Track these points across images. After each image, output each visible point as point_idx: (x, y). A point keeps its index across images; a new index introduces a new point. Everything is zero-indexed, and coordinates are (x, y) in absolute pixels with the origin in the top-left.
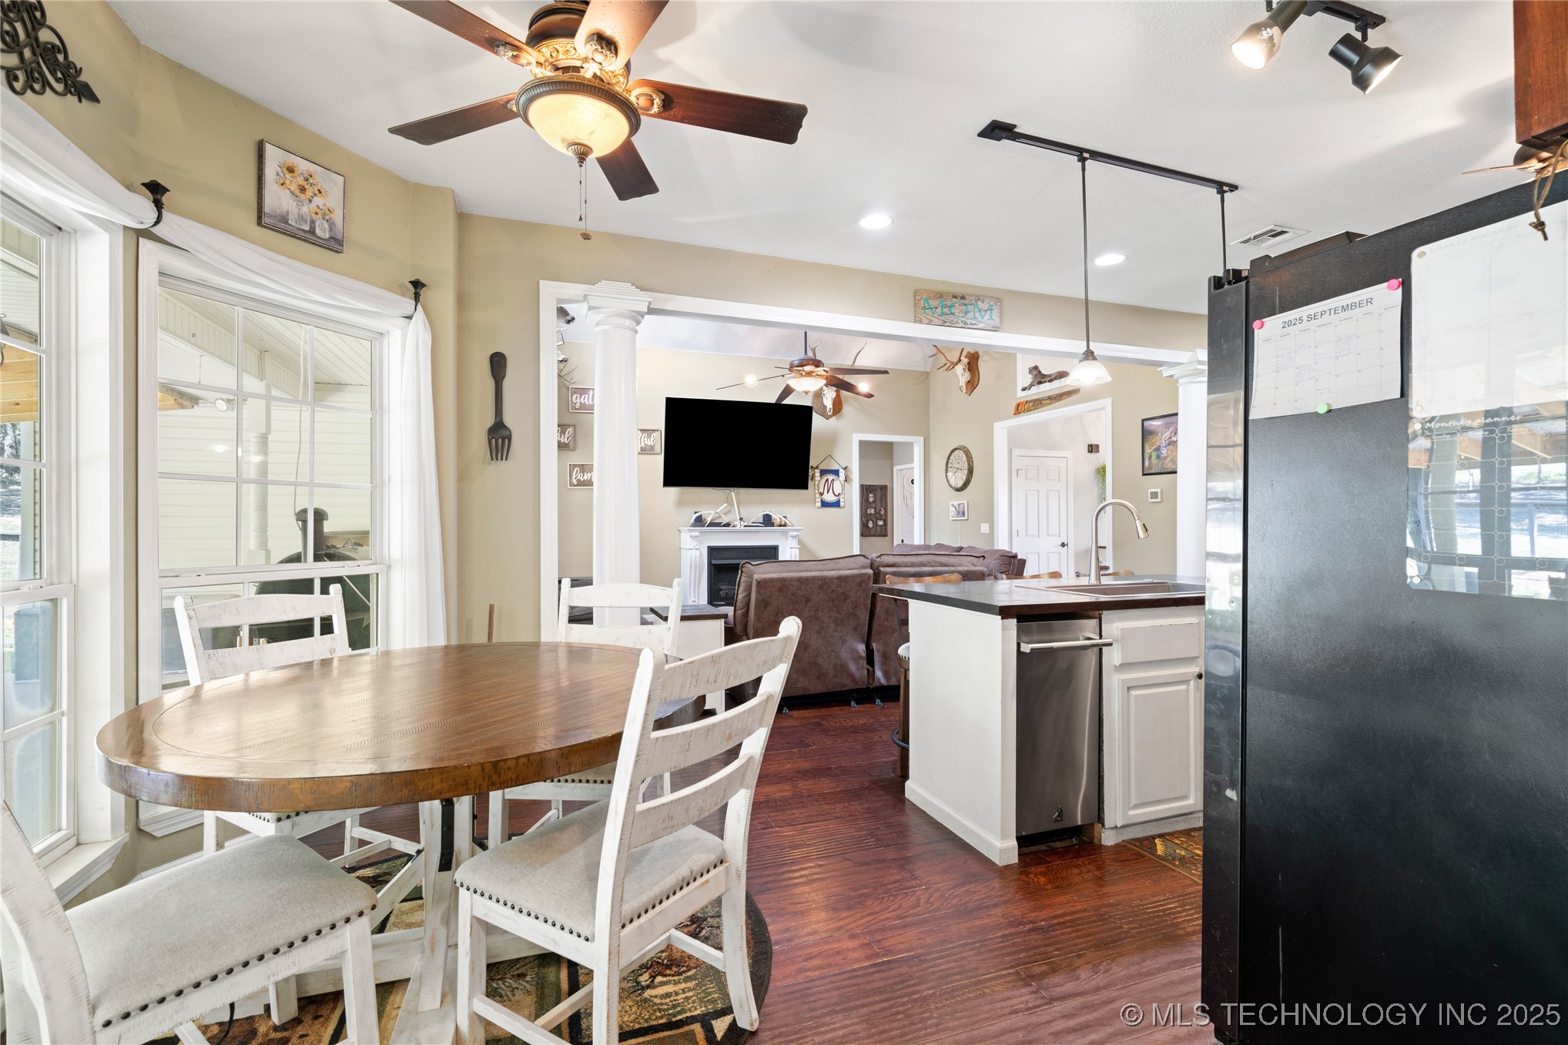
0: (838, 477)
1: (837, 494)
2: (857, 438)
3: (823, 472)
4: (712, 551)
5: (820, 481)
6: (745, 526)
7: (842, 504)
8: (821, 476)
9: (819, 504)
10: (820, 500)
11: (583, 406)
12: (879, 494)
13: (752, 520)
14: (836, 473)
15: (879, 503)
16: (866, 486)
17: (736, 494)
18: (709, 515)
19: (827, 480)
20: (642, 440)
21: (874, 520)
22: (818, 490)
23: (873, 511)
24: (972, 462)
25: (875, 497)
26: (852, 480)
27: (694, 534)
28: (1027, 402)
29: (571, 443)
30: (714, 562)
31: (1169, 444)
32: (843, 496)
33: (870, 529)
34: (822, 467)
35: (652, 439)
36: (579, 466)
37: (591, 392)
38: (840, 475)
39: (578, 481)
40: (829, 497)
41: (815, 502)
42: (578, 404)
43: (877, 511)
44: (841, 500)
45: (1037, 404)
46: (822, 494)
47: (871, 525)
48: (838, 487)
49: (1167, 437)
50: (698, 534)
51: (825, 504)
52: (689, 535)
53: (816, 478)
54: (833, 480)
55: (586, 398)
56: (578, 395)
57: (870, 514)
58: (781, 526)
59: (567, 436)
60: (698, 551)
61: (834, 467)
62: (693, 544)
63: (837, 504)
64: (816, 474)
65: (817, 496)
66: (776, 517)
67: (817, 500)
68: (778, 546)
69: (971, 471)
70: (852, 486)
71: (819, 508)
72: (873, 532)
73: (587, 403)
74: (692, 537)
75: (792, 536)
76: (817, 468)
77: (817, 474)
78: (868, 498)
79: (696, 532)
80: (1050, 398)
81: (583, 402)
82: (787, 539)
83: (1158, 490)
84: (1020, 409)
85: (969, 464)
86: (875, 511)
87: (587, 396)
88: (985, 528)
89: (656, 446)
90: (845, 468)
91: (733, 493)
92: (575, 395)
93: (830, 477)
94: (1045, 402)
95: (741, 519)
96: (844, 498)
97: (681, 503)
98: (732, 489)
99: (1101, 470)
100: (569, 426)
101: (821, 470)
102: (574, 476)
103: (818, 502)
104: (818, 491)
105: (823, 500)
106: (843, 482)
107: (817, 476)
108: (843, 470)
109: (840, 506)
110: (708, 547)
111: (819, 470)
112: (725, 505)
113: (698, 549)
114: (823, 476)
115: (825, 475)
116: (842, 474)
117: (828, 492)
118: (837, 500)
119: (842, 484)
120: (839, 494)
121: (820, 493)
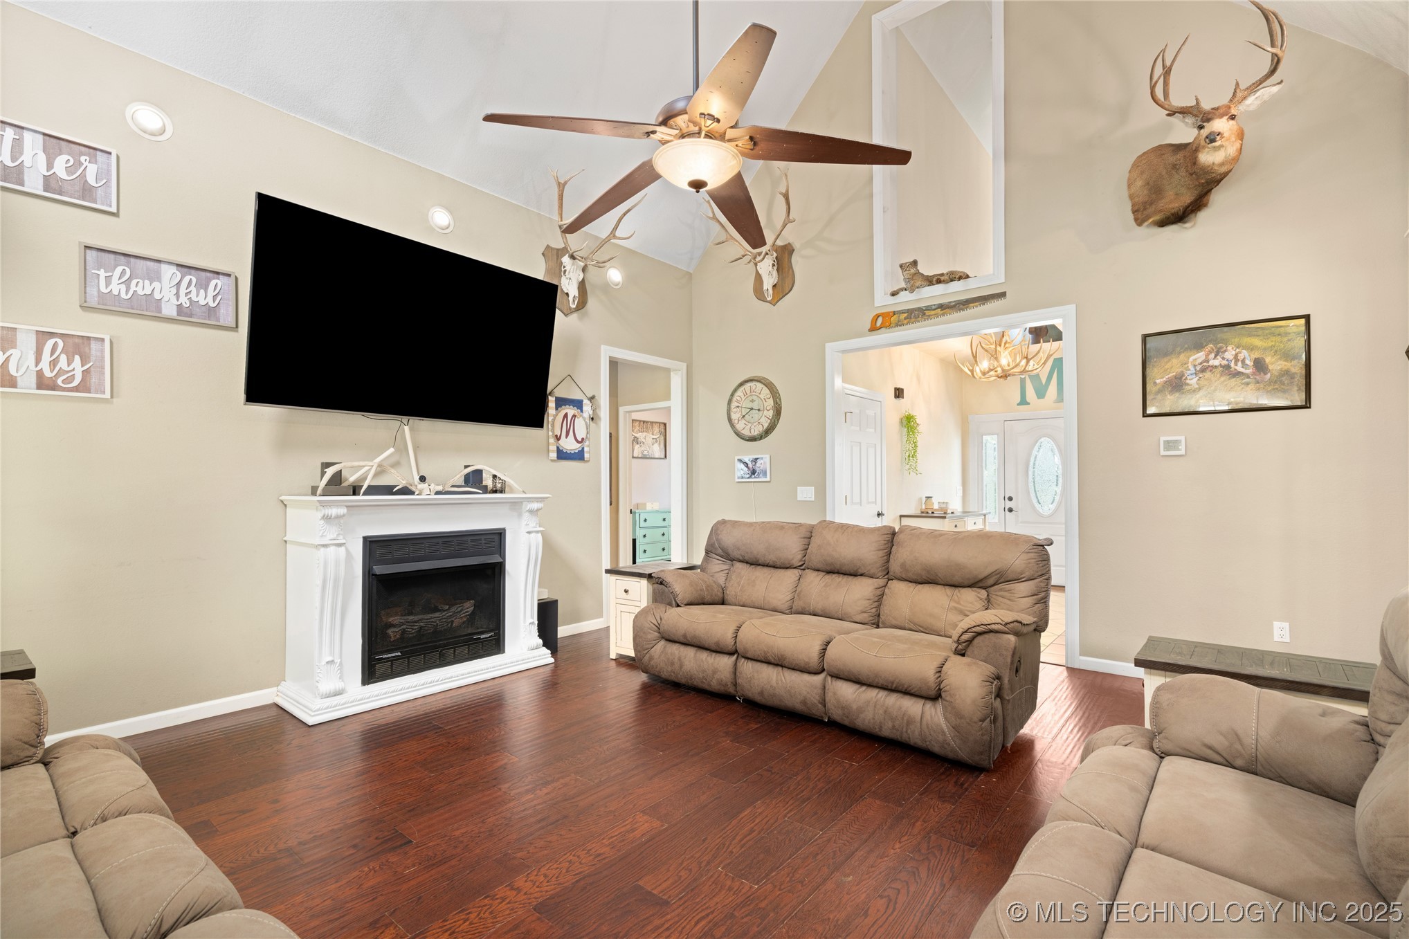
0: (582, 411)
1: (580, 440)
2: (607, 352)
3: (561, 402)
4: (374, 547)
5: (555, 416)
6: (438, 493)
7: (586, 456)
8: (557, 409)
9: (554, 455)
10: (556, 448)
13: (452, 482)
14: (578, 404)
17: (411, 430)
18: (359, 469)
19: (566, 416)
20: (183, 290)
22: (553, 432)
24: (780, 399)
26: (600, 419)
27: (334, 511)
28: (894, 313)
30: (379, 570)
31: (1203, 370)
32: (587, 443)
34: (562, 394)
35: (211, 293)
38: (585, 408)
40: (569, 445)
41: (548, 451)
44: (585, 449)
45: (916, 315)
46: (558, 438)
48: (580, 428)
49: (1200, 361)
50: (343, 511)
51: (562, 455)
52: (320, 515)
53: (553, 412)
54: (574, 416)
58: (495, 492)
60: (343, 549)
61: (577, 396)
62: (331, 533)
63: (579, 456)
64: (554, 405)
65: (552, 440)
67: (550, 448)
68: (504, 530)
69: (778, 412)
70: (599, 427)
71: (552, 460)
74: (327, 518)
75: (531, 511)
76: (556, 394)
77: (552, 403)
79: (338, 505)
80: (941, 307)
82: (520, 515)
83: (1182, 438)
84: (883, 322)
85: (775, 402)
88: (806, 493)
89: (222, 311)
90: (592, 399)
91: (406, 428)
93: (571, 411)
94: (933, 312)
95: (423, 479)
96: (588, 446)
97: (285, 444)
98: (405, 419)
99: (905, 422)
101: (560, 399)
103: (553, 451)
104: (550, 433)
105: (561, 448)
106: (588, 421)
107: (552, 408)
108: (589, 402)
109: (584, 460)
110: (365, 538)
111: (554, 399)
112: (392, 450)
113: (340, 545)
114: (559, 409)
115: (563, 407)
116: (587, 407)
117: (567, 437)
118: (580, 449)
119: (586, 424)
120: (583, 439)
121: (556, 436)
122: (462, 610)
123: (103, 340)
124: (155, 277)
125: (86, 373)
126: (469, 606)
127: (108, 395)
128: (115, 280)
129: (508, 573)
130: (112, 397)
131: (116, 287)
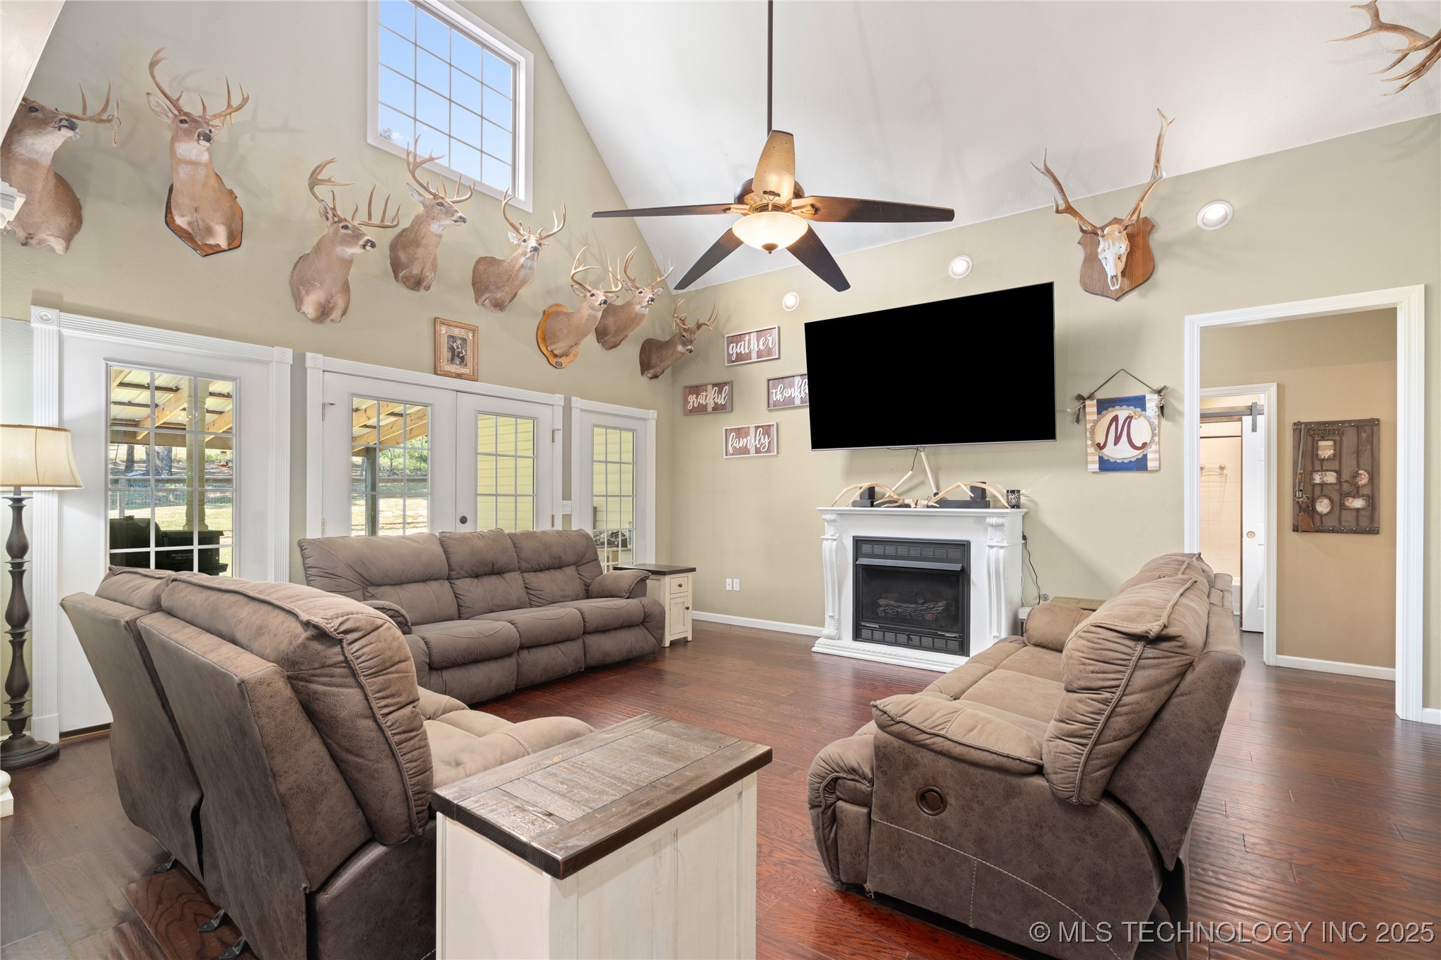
0: (1143, 409)
1: (1139, 445)
2: (1193, 324)
3: (1104, 405)
4: (858, 542)
5: (1096, 422)
7: (1151, 464)
8: (1099, 412)
9: (1096, 467)
10: (1097, 458)
11: (740, 357)
12: (1350, 440)
13: (946, 498)
14: (1139, 402)
15: (1349, 463)
16: (1306, 424)
17: (927, 456)
18: (888, 487)
19: (1115, 419)
20: (803, 389)
21: (1336, 497)
22: (1093, 439)
23: (1331, 478)
25: (1338, 447)
26: (1181, 414)
29: (728, 403)
30: (863, 561)
32: (1154, 447)
33: (1322, 516)
34: (1103, 394)
36: (735, 430)
37: (747, 338)
38: (1148, 405)
39: (734, 448)
41: (1087, 462)
42: (735, 355)
43: (1345, 476)
44: (1149, 457)
46: (1100, 447)
47: (1323, 506)
48: (1141, 430)
51: (1106, 466)
53: (1088, 417)
54: (1130, 418)
55: (743, 346)
56: (735, 345)
57: (1323, 485)
59: (723, 396)
60: (839, 542)
61: (1134, 391)
62: (832, 531)
63: (1140, 465)
64: (1088, 410)
65: (1091, 450)
66: (995, 490)
67: (1090, 458)
68: (974, 542)
70: (1179, 426)
71: (1094, 473)
72: (1329, 523)
73: (743, 352)
75: (992, 526)
76: (1091, 397)
77: (1091, 407)
78: (1314, 449)
81: (739, 352)
82: (986, 530)
86: (1339, 478)
87: (743, 343)
90: (1161, 391)
91: (922, 454)
92: (732, 345)
93: (1123, 413)
95: (936, 495)
96: (1156, 451)
97: (850, 473)
100: (726, 384)
101: (1098, 401)
102: (730, 443)
103: (1093, 462)
104: (1089, 442)
105: (1105, 458)
106: (1156, 422)
107: (1091, 413)
108: (1156, 396)
109: (1147, 469)
110: (854, 537)
111: (1095, 402)
112: (911, 472)
113: (835, 540)
114: (1104, 412)
115: (1110, 409)
116: (1152, 402)
117: (1116, 443)
118: (1140, 456)
119: (1151, 424)
120: (1145, 445)
121: (1098, 445)
122: (934, 607)
123: (773, 425)
124: (791, 386)
125: (769, 442)
126: (940, 606)
127: (775, 453)
128: (778, 393)
129: (973, 583)
130: (778, 453)
131: (779, 397)
